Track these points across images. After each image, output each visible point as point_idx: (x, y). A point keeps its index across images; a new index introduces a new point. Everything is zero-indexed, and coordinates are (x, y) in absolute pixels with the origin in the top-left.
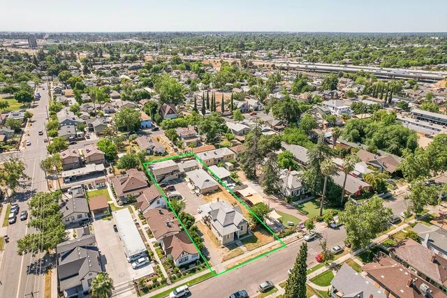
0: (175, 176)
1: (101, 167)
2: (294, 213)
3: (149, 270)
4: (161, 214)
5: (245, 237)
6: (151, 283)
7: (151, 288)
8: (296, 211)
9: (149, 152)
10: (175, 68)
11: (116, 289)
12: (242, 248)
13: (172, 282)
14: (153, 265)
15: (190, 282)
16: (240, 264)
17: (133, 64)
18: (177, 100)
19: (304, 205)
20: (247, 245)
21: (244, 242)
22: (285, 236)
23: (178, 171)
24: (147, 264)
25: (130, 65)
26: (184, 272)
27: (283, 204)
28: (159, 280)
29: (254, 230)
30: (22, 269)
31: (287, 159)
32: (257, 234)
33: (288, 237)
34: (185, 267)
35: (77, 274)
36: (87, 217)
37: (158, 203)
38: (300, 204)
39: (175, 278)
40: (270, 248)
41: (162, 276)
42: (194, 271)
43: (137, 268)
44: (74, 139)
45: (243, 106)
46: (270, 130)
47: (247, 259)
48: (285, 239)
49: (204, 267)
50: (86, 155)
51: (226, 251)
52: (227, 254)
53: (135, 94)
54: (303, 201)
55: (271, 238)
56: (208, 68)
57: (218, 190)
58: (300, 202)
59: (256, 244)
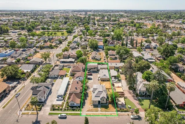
0: (95, 70)
1: (73, 60)
2: (136, 102)
3: (60, 103)
4: (78, 83)
5: (104, 105)
6: (57, 108)
7: (56, 110)
8: (138, 102)
9: (94, 58)
10: (129, 25)
11: (47, 105)
12: (99, 109)
13: (64, 111)
14: (63, 101)
15: (70, 114)
16: (93, 115)
17: (114, 23)
18: (120, 39)
19: (144, 100)
20: (102, 108)
21: (102, 107)
22: (122, 112)
23: (98, 68)
24: (61, 100)
25: (112, 23)
26: (70, 109)
27: (133, 96)
28: (60, 108)
29: (110, 103)
30: (31, 87)
31: (147, 75)
32: (110, 106)
33: (123, 113)
34: (72, 107)
35: (37, 95)
36: (57, 77)
37: (80, 79)
38: (142, 99)
39: (66, 110)
40: (111, 114)
41: (63, 107)
42: (74, 110)
43: (57, 100)
44: (73, 48)
45: (148, 45)
46: (153, 59)
47: (97, 114)
48: (121, 113)
49: (78, 110)
50: (71, 54)
51: (92, 107)
52: (91, 109)
53: (104, 35)
54: (145, 98)
55: (115, 110)
56: (144, 26)
57: (109, 80)
58: (143, 98)
59: (106, 110)
